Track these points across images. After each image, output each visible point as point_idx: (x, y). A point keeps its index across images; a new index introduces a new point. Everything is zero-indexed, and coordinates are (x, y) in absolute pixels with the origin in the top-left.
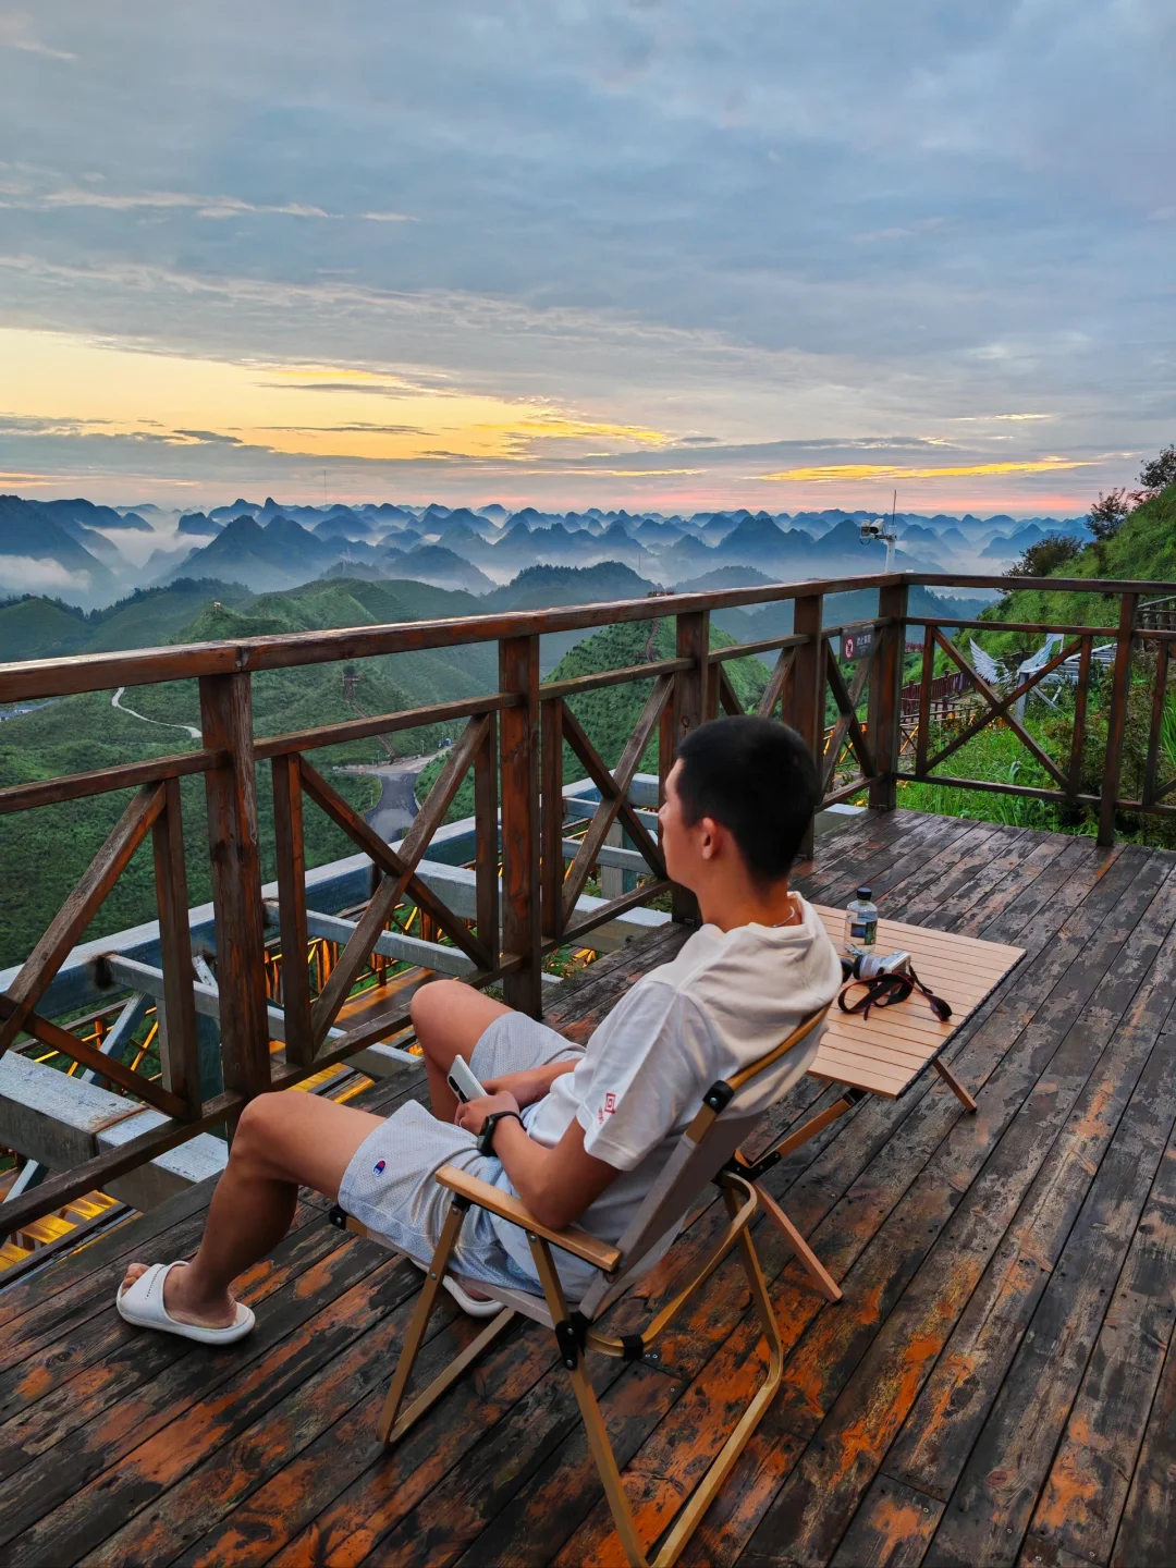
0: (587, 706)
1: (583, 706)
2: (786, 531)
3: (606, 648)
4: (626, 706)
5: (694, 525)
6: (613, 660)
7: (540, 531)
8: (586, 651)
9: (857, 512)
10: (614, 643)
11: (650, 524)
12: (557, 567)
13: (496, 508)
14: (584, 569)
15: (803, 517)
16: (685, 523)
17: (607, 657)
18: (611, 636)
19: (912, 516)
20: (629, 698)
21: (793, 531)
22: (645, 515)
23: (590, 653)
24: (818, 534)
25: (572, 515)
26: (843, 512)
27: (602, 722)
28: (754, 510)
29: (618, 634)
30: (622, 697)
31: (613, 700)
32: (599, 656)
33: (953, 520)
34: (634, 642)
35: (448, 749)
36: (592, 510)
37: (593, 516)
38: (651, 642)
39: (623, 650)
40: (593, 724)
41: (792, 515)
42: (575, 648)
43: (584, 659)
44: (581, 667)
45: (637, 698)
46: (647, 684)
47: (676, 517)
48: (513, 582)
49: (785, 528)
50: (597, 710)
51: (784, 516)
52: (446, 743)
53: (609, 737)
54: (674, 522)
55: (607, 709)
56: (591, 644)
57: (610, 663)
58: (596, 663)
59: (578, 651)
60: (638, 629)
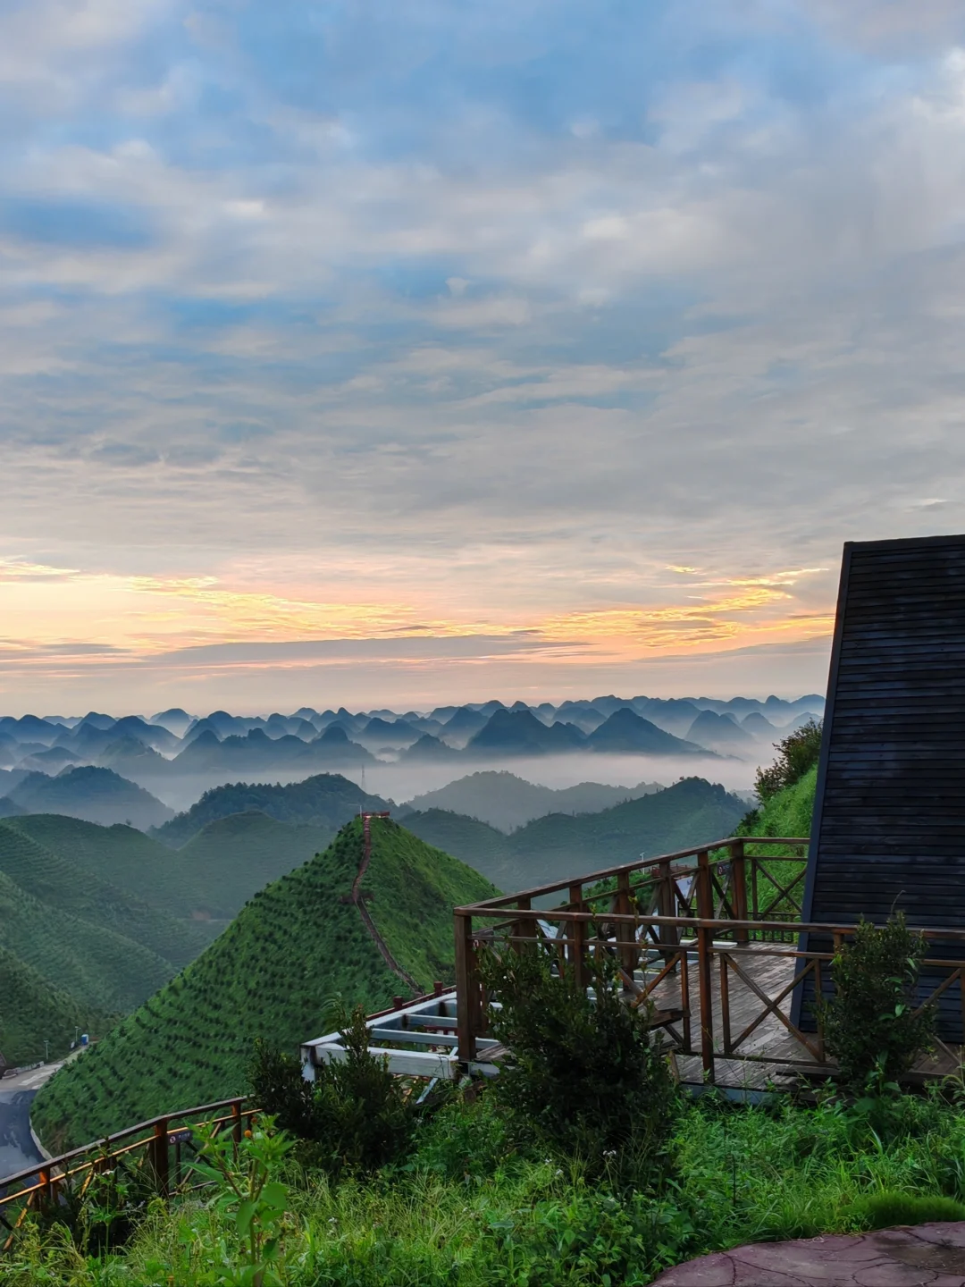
0: (274, 975)
1: (268, 976)
2: (550, 725)
3: (300, 893)
4: (327, 972)
5: (435, 723)
6: (309, 909)
7: (233, 741)
8: (272, 899)
9: (636, 698)
10: (311, 886)
11: (379, 725)
12: (253, 785)
13: (176, 714)
14: (289, 785)
15: (569, 707)
16: (423, 720)
17: (300, 904)
18: (307, 875)
19: (703, 700)
20: (332, 962)
21: (557, 724)
22: (372, 712)
23: (278, 901)
24: (590, 727)
25: (275, 717)
26: (619, 699)
27: (294, 996)
28: (508, 701)
29: (315, 873)
30: (322, 960)
31: (309, 965)
32: (291, 904)
33: (753, 703)
34: (337, 882)
35: (83, 1050)
36: (303, 710)
37: (304, 719)
38: (359, 881)
39: (322, 895)
40: (282, 1001)
41: (557, 705)
42: (258, 895)
43: (270, 910)
44: (265, 922)
45: (342, 960)
46: (355, 940)
47: (411, 714)
48: (195, 808)
49: (548, 721)
50: (287, 980)
51: (546, 707)
52: (82, 1042)
53: (304, 1019)
54: (408, 720)
55: (302, 978)
56: (280, 888)
57: (305, 912)
58: (286, 915)
59: (259, 900)
60: (342, 864)
